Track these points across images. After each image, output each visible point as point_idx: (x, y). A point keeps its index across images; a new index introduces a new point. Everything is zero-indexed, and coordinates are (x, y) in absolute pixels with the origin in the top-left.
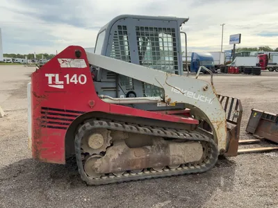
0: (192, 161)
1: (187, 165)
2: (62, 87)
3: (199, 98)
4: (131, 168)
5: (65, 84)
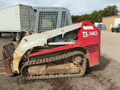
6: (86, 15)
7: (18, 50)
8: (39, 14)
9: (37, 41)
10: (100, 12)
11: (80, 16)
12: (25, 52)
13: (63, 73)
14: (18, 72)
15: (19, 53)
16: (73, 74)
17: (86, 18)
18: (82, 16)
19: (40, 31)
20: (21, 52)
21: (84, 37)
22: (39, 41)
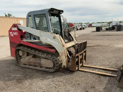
0: (49, 67)
1: (47, 68)
2: (13, 36)
3: (53, 41)
4: (30, 64)
5: (13, 35)
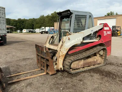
6: (34, 19)
7: (63, 48)
8: (75, 16)
9: (76, 40)
10: (48, 16)
11: (27, 20)
12: (68, 50)
13: (93, 64)
14: (63, 69)
15: (64, 51)
16: (99, 64)
17: (34, 22)
18: (29, 19)
19: (75, 31)
20: (65, 50)
21: (104, 35)
22: (78, 39)
